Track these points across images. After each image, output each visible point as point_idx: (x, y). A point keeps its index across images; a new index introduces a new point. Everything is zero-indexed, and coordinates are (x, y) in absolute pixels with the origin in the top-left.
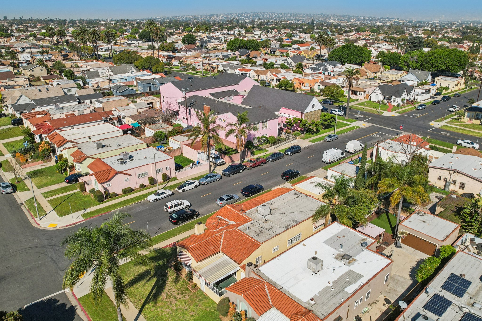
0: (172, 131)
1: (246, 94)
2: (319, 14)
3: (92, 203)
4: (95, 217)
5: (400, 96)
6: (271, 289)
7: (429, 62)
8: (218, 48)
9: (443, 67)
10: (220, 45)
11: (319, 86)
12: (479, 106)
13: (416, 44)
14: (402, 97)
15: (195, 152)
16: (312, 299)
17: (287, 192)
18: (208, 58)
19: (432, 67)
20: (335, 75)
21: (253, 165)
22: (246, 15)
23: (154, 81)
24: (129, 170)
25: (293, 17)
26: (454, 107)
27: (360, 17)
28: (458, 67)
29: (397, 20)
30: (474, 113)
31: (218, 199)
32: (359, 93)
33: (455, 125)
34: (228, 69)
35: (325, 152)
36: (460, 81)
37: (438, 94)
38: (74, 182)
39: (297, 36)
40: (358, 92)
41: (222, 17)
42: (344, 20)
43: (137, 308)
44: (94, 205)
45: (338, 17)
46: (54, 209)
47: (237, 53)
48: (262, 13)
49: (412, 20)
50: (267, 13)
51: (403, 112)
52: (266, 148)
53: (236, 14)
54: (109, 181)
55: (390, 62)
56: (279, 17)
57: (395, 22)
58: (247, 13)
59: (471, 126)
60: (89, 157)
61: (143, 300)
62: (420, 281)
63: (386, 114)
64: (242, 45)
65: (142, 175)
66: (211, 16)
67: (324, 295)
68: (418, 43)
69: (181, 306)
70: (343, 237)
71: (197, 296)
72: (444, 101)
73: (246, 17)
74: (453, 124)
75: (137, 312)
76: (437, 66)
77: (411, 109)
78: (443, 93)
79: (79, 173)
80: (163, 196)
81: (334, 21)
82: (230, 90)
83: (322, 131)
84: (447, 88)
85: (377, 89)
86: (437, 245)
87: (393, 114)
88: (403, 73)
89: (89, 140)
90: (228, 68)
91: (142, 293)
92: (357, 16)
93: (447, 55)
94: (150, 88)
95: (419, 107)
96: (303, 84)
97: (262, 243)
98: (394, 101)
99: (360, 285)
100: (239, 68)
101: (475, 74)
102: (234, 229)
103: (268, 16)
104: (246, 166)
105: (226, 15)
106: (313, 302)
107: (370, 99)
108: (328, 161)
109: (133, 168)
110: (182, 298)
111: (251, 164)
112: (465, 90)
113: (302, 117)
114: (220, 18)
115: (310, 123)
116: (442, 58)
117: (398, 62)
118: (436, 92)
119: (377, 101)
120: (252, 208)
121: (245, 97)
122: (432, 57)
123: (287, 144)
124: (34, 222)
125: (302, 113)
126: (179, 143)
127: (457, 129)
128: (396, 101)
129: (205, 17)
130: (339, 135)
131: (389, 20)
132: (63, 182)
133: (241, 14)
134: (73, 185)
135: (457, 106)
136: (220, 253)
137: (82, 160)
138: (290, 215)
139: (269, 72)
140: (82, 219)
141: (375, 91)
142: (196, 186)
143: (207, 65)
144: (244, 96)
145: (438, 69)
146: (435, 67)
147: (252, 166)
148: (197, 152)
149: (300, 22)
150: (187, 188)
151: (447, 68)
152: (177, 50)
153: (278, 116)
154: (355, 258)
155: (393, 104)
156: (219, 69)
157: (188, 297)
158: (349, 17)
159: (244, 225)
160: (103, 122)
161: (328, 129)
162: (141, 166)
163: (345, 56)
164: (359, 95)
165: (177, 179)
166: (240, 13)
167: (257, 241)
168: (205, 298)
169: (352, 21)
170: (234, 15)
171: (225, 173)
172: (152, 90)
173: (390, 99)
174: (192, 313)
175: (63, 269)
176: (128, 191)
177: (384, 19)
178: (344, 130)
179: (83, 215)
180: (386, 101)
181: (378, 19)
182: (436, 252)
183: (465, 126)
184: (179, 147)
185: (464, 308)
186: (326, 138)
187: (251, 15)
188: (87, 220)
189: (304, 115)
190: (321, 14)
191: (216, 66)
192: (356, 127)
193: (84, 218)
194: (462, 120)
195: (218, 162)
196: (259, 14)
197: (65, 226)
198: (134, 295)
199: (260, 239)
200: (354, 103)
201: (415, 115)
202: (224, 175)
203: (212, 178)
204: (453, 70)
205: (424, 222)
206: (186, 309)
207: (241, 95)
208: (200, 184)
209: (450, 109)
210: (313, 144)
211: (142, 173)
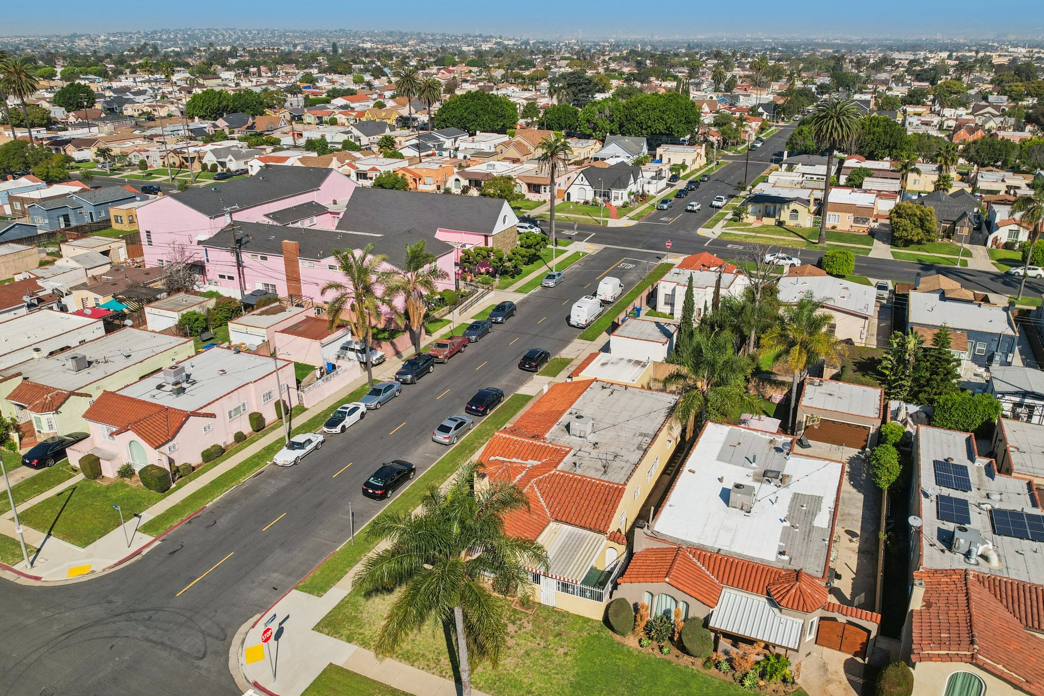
0: (214, 309)
1: (342, 208)
2: (336, 31)
3: (144, 499)
4: (179, 527)
5: (625, 186)
6: (702, 558)
7: (634, 120)
8: (156, 113)
9: (661, 127)
10: (161, 106)
11: (457, 180)
12: (764, 193)
13: (584, 86)
14: (629, 189)
15: (316, 344)
16: (782, 553)
17: (587, 388)
18: (156, 139)
19: (642, 128)
20: (469, 157)
21: (450, 352)
22: (164, 37)
23: (73, 202)
24: (209, 404)
25: (281, 39)
26: (720, 200)
27: (425, 34)
28: (685, 127)
29: (499, 40)
30: (761, 206)
31: (436, 431)
32: (545, 188)
33: (739, 230)
34: (231, 160)
35: (575, 306)
36: (698, 151)
37: (675, 178)
38: (51, 462)
39: (322, 81)
40: (543, 187)
41: (104, 41)
42: (394, 43)
43: (445, 677)
44: (152, 502)
45: (378, 36)
46: (49, 535)
47: (221, 123)
48: (205, 31)
49: (528, 39)
50: (217, 30)
51: (639, 217)
52: (443, 316)
53: (139, 33)
54: (173, 437)
55: (559, 124)
56: (246, 39)
57: (496, 43)
58: (168, 32)
59: (765, 229)
60: (73, 393)
61: (445, 659)
62: (886, 487)
63: (612, 223)
64: (224, 103)
65: (237, 410)
66: (72, 38)
67: (792, 542)
68: (586, 84)
69: (529, 643)
70: (739, 444)
71: (544, 618)
72: (691, 190)
73: (165, 40)
74: (735, 229)
75: (452, 683)
76: (650, 127)
77: (649, 211)
78: (681, 176)
79: (53, 438)
80: (309, 448)
81: (374, 46)
82: (306, 204)
83: (524, 268)
84: (684, 166)
85: (580, 178)
86: (871, 427)
87: (624, 222)
88: (595, 143)
89: (35, 355)
90: (230, 157)
91: (432, 647)
92: (419, 34)
93: (665, 105)
94: (66, 218)
95: (662, 205)
96: (420, 179)
97: (625, 484)
98: (616, 198)
99: (830, 511)
100: (256, 156)
101: (711, 138)
102: (552, 472)
103: (221, 37)
104: (437, 357)
105: (114, 35)
106: (786, 558)
107: (569, 198)
108: (584, 323)
109: (217, 400)
110: (520, 629)
111: (447, 351)
112: (710, 166)
113: (486, 244)
114: (101, 44)
115: (509, 253)
116: (658, 110)
117: (574, 123)
118: (670, 175)
119: (582, 201)
120: (550, 427)
121: (341, 216)
122: (639, 109)
123: (479, 302)
124: (17, 575)
125: (486, 237)
126: (263, 332)
127: (747, 237)
128: (620, 197)
129: (58, 42)
130: (563, 272)
131: (485, 41)
132: (16, 467)
133: (152, 33)
134: (53, 468)
135: (723, 197)
136: (551, 524)
137: (56, 404)
138: (626, 426)
139: (335, 159)
140: (147, 538)
141: (577, 182)
142: (363, 415)
143: (172, 154)
144: (338, 214)
145: (652, 132)
146: (646, 129)
147: (449, 355)
148: (319, 344)
149: (299, 48)
150: (349, 421)
151: (667, 129)
152: (56, 123)
153: (453, 247)
154: (786, 472)
155: (614, 203)
156: (204, 161)
157: (531, 624)
158: (403, 35)
159: (564, 461)
160: (24, 310)
161: (532, 263)
162: (232, 392)
163: (472, 117)
164: (545, 191)
165: (307, 409)
166: (149, 30)
167: (612, 483)
168: (564, 616)
169: (410, 43)
170: (135, 37)
171: (404, 377)
172: (73, 223)
173: (606, 195)
174: (561, 651)
175: (200, 655)
176: (213, 455)
177: (474, 37)
178: (563, 261)
179: (147, 528)
180: (600, 200)
181: (463, 39)
182: (869, 440)
183: (753, 230)
184: (264, 341)
185: (983, 504)
186: (544, 280)
187: (179, 36)
188: (163, 538)
189: (490, 240)
190: (341, 30)
191: (196, 155)
192: (581, 254)
193: (152, 535)
194: (745, 221)
195: (374, 358)
196: (196, 32)
197: (116, 565)
198: (418, 654)
199: (614, 477)
200: (542, 210)
201: (663, 219)
202: (404, 383)
203: (388, 393)
204: (678, 132)
205: (830, 395)
206: (544, 647)
207: (331, 213)
208: (368, 409)
209: (715, 203)
210: (526, 295)
211: (236, 407)
